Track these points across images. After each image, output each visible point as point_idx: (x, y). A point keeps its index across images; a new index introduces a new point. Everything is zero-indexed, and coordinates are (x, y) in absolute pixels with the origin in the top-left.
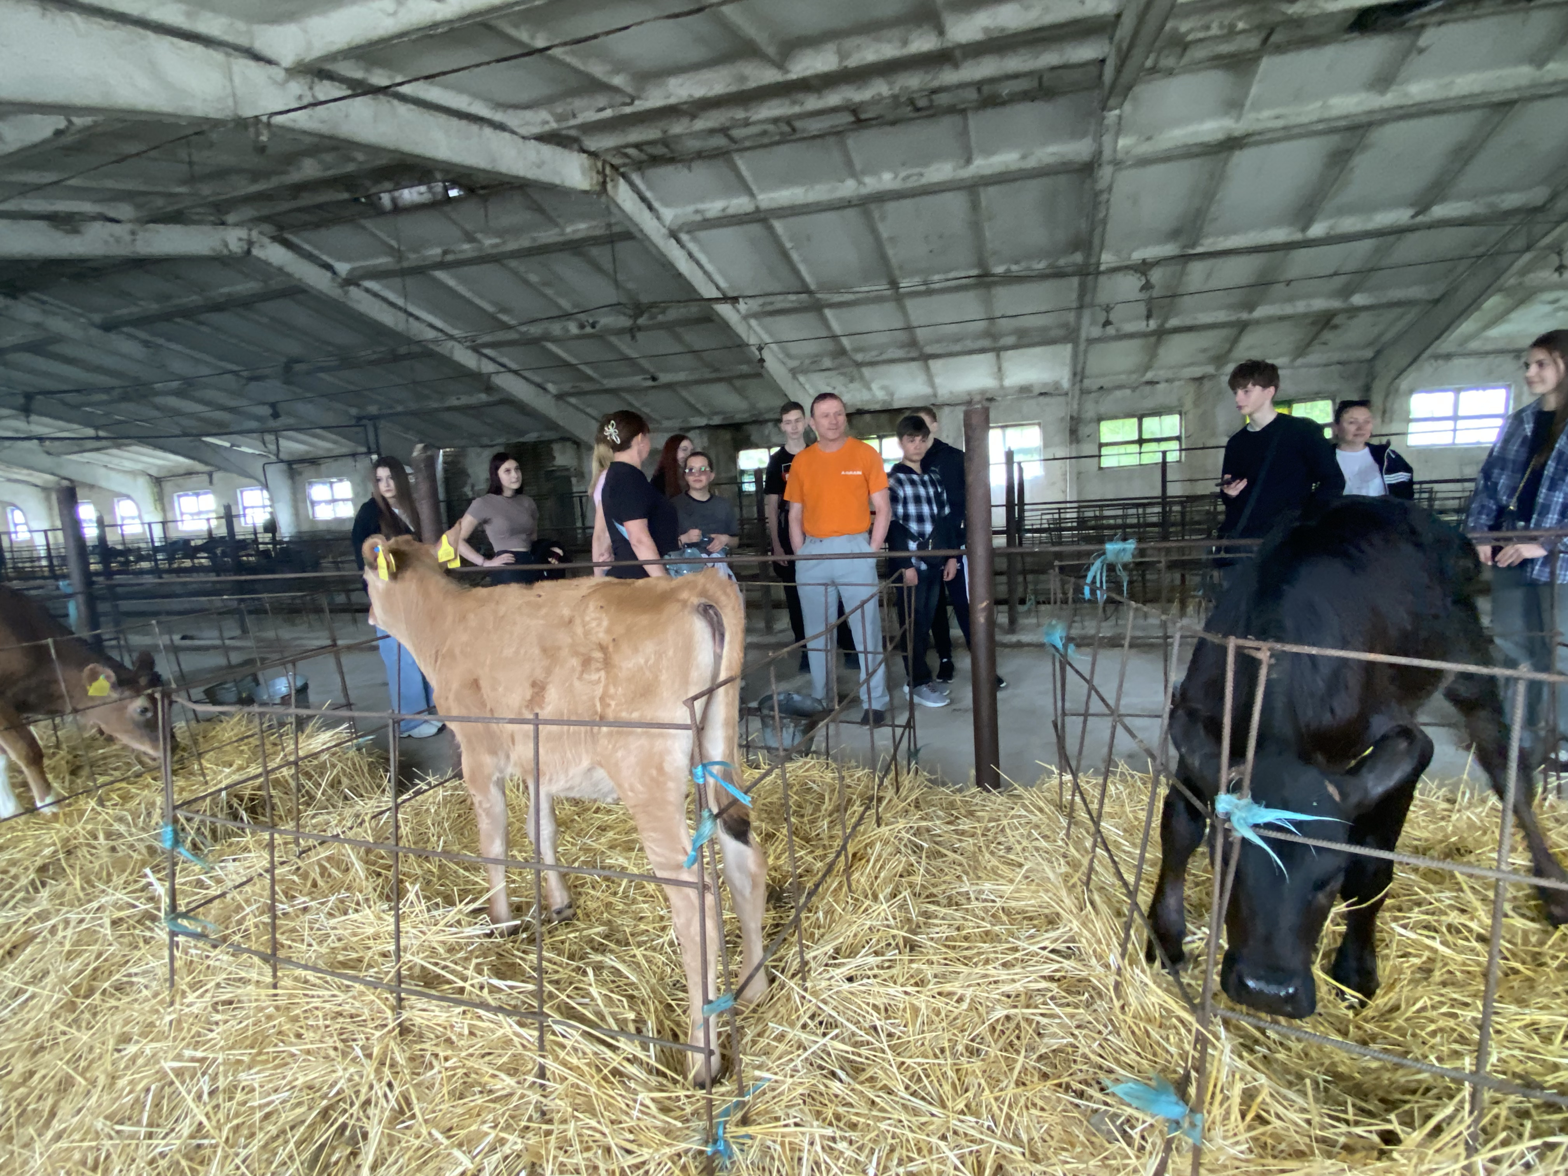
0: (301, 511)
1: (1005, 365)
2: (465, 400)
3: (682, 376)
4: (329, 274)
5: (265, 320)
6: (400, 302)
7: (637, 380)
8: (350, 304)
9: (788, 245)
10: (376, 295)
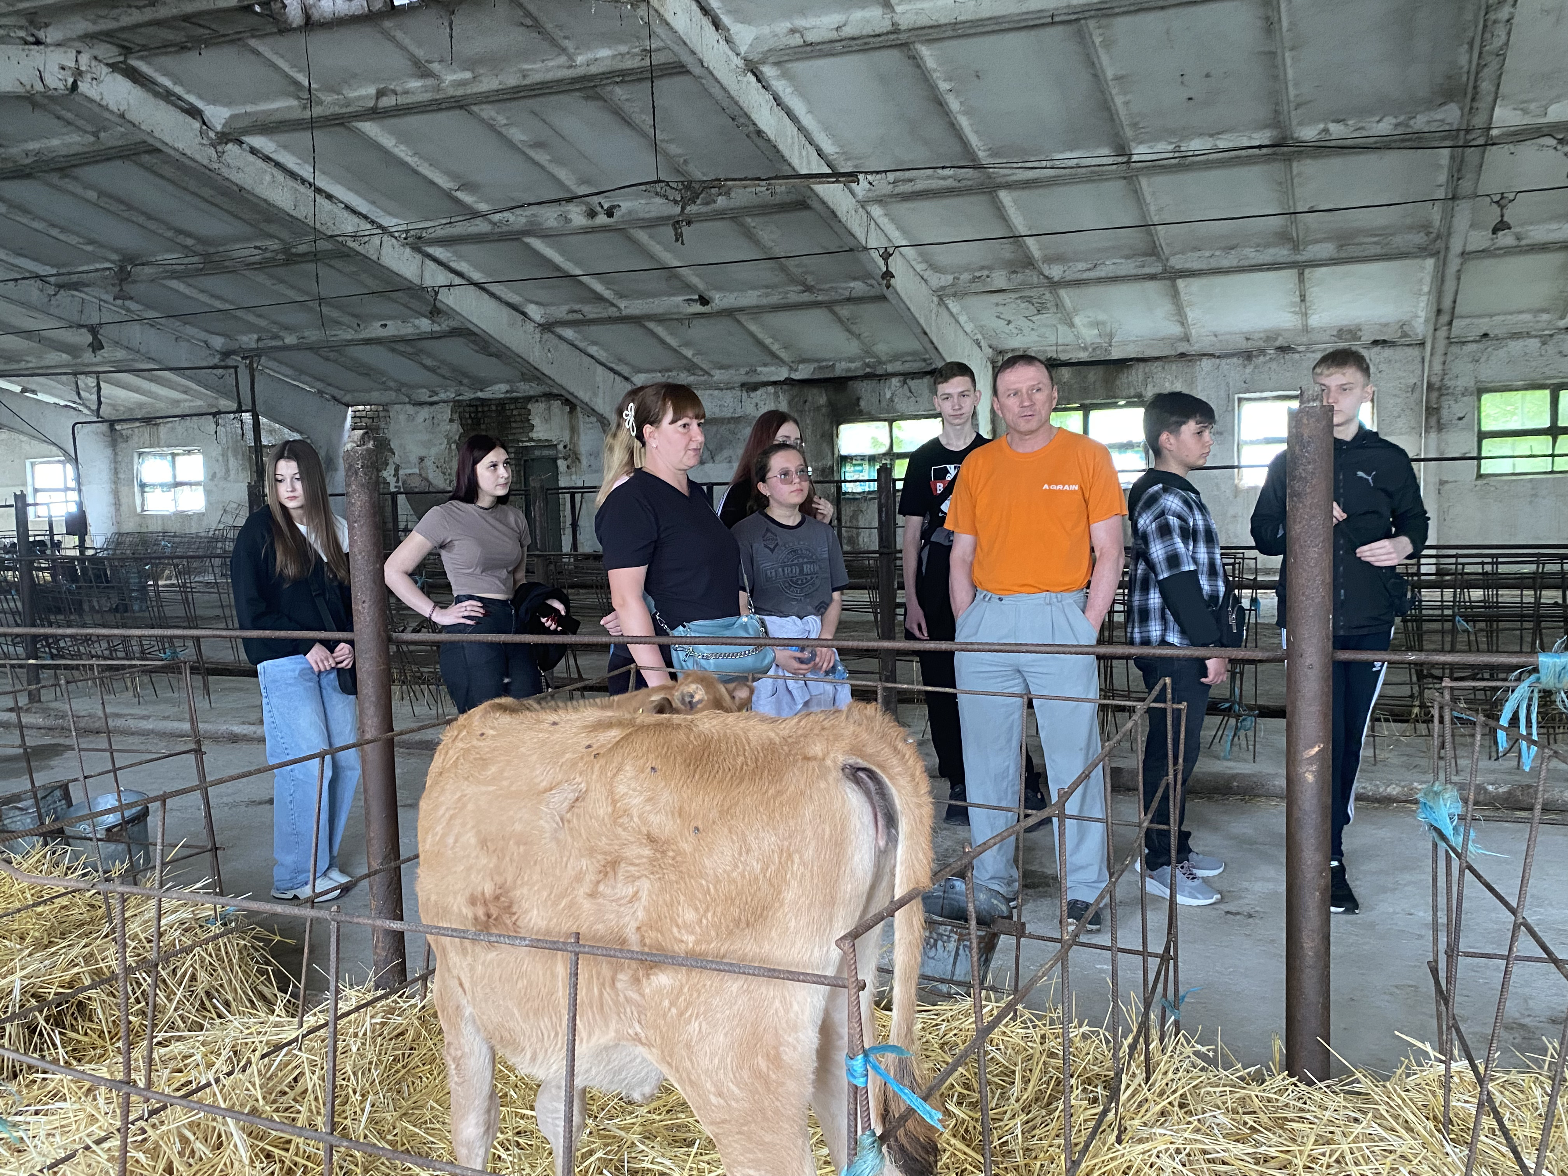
0: (124, 500)
1: (1314, 293)
2: (394, 329)
3: (750, 298)
4: (197, 125)
5: (92, 195)
6: (306, 172)
7: (676, 302)
8: (225, 172)
9: (944, 86)
10: (267, 159)
